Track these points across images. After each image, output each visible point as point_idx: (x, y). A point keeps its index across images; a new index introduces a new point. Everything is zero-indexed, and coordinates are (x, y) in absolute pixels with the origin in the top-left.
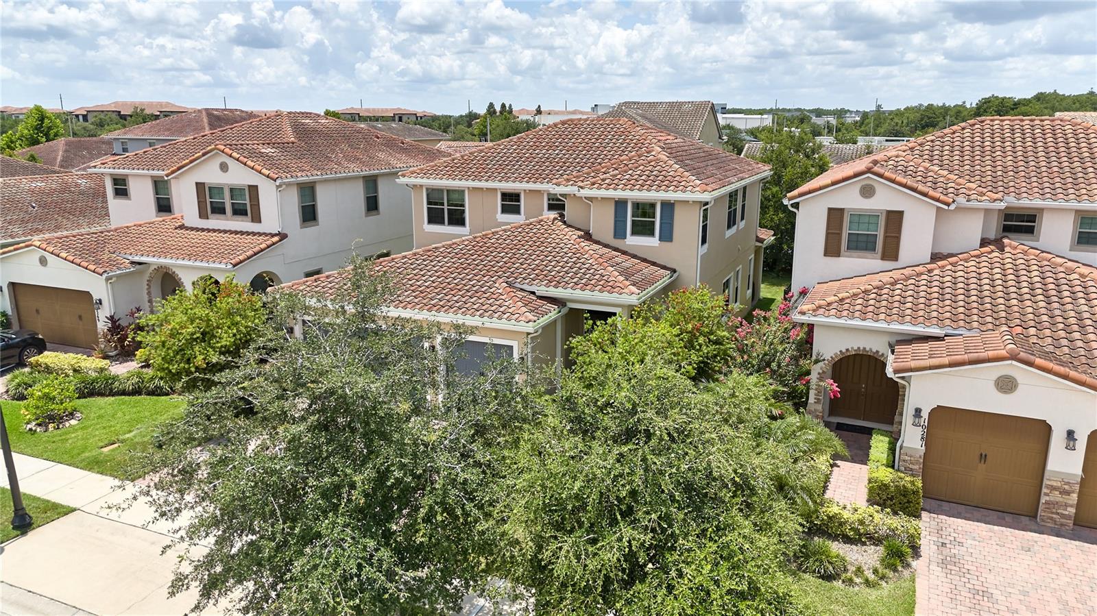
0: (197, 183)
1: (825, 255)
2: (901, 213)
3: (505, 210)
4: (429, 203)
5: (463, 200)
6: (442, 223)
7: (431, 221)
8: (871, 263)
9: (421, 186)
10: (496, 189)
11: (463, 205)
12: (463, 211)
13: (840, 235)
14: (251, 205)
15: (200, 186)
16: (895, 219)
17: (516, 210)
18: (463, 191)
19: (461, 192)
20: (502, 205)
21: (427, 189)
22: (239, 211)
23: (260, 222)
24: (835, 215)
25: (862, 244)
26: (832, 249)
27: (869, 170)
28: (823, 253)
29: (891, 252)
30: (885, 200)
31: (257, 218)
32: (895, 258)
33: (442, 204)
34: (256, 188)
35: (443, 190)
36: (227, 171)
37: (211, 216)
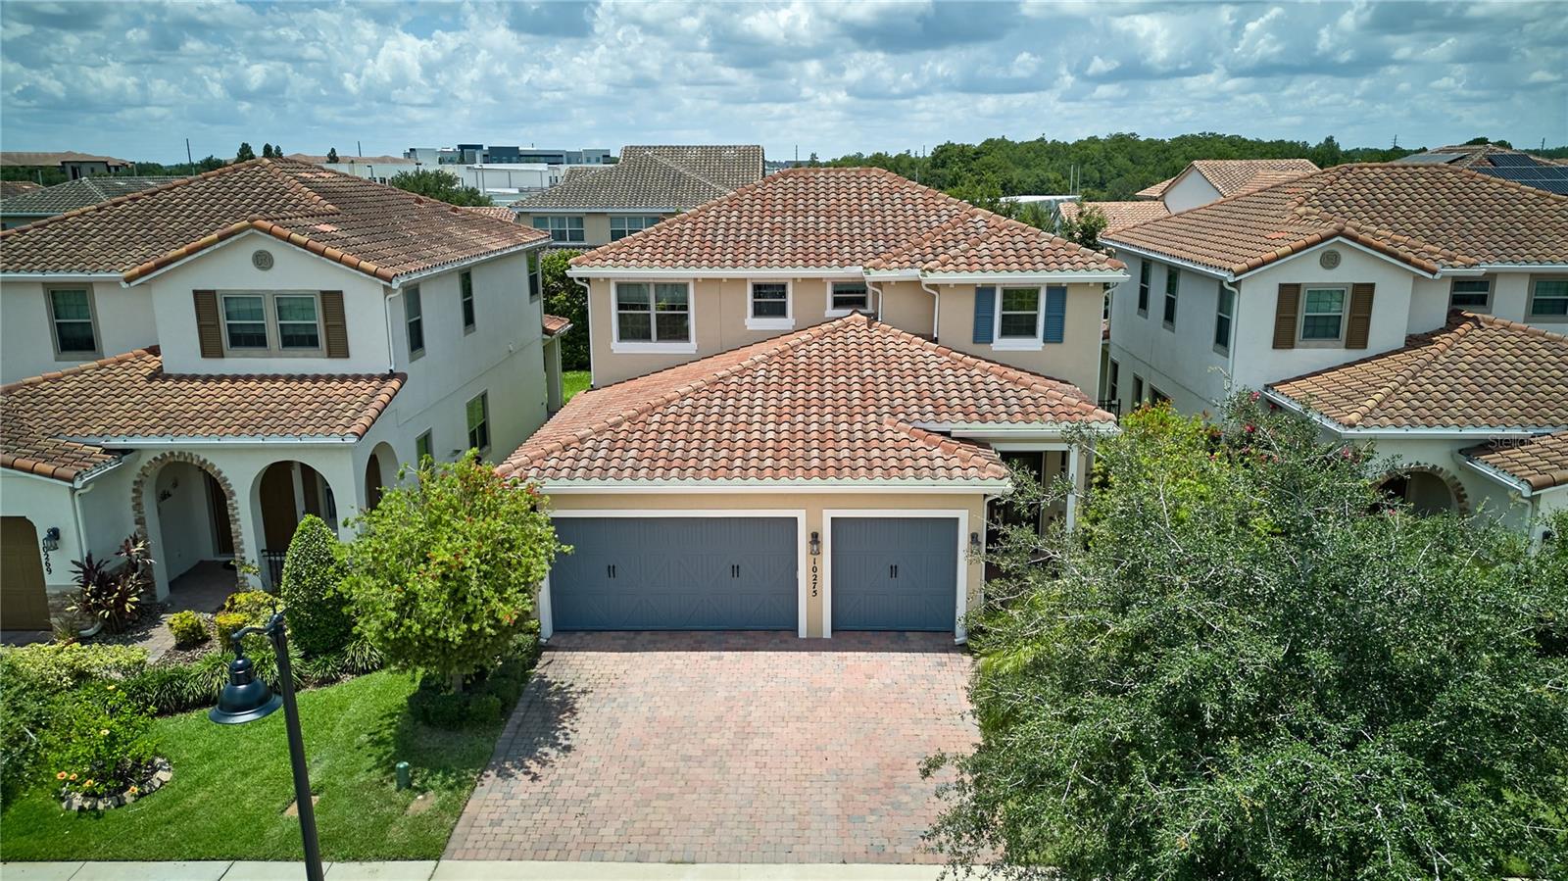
0: (196, 293)
1: (1274, 347)
2: (1372, 286)
3: (759, 311)
4: (621, 307)
5: (686, 299)
6: (647, 337)
7: (624, 335)
8: (1333, 353)
9: (607, 280)
10: (745, 279)
11: (686, 308)
12: (686, 317)
13: (1294, 319)
14: (327, 327)
15: (204, 300)
16: (1364, 294)
17: (780, 311)
18: (686, 286)
19: (683, 288)
20: (755, 303)
21: (616, 284)
22: (298, 339)
23: (348, 357)
24: (1289, 294)
25: (1322, 329)
26: (1283, 339)
27: (1340, 232)
28: (1271, 345)
29: (1358, 337)
30: (1351, 271)
31: (339, 348)
32: (1364, 345)
33: (646, 307)
34: (339, 294)
35: (648, 285)
36: (271, 266)
37: (230, 353)
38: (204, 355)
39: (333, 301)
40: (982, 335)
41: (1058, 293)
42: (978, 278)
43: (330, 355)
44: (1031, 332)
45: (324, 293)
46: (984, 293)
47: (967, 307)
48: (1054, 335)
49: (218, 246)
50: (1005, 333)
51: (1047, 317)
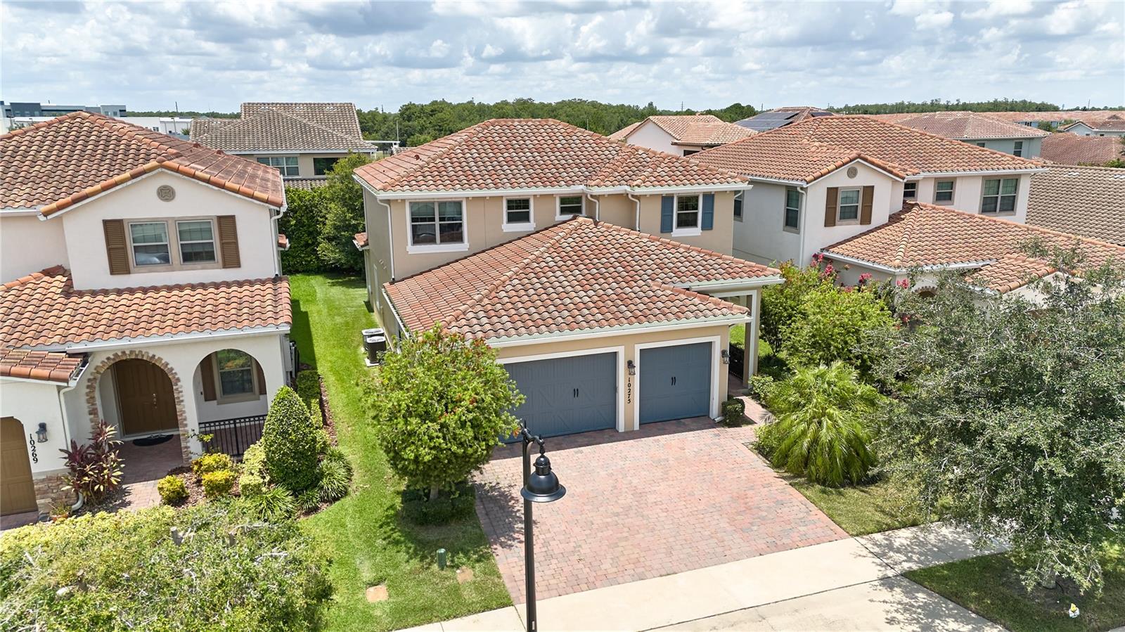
0: (105, 222)
1: (826, 225)
2: (872, 187)
3: (512, 218)
4: (413, 220)
5: (460, 213)
6: (432, 240)
7: (417, 240)
8: (853, 228)
9: (403, 201)
10: (502, 197)
11: (460, 219)
12: (461, 225)
13: (835, 208)
14: (222, 245)
15: (113, 229)
16: (869, 191)
17: (525, 218)
18: (461, 203)
19: (458, 204)
20: (509, 213)
21: (410, 203)
23: (240, 266)
24: (832, 193)
25: (849, 214)
26: (830, 221)
27: (859, 156)
28: (824, 224)
29: (866, 219)
30: (864, 178)
31: (232, 259)
32: (869, 222)
33: (433, 219)
34: (232, 218)
35: (433, 203)
36: (174, 198)
37: (136, 269)
38: (112, 273)
39: (227, 224)
40: (666, 228)
41: (709, 197)
42: (665, 190)
43: (225, 266)
44: (694, 224)
45: (220, 218)
46: (667, 200)
47: (657, 207)
48: (708, 225)
49: (129, 183)
50: (680, 225)
51: (703, 213)
